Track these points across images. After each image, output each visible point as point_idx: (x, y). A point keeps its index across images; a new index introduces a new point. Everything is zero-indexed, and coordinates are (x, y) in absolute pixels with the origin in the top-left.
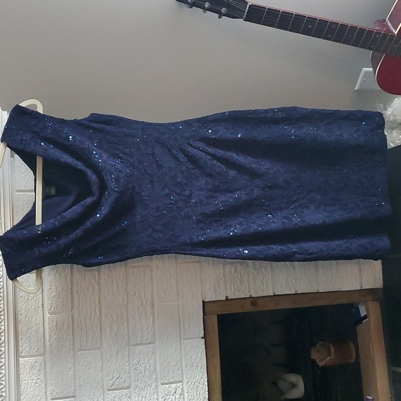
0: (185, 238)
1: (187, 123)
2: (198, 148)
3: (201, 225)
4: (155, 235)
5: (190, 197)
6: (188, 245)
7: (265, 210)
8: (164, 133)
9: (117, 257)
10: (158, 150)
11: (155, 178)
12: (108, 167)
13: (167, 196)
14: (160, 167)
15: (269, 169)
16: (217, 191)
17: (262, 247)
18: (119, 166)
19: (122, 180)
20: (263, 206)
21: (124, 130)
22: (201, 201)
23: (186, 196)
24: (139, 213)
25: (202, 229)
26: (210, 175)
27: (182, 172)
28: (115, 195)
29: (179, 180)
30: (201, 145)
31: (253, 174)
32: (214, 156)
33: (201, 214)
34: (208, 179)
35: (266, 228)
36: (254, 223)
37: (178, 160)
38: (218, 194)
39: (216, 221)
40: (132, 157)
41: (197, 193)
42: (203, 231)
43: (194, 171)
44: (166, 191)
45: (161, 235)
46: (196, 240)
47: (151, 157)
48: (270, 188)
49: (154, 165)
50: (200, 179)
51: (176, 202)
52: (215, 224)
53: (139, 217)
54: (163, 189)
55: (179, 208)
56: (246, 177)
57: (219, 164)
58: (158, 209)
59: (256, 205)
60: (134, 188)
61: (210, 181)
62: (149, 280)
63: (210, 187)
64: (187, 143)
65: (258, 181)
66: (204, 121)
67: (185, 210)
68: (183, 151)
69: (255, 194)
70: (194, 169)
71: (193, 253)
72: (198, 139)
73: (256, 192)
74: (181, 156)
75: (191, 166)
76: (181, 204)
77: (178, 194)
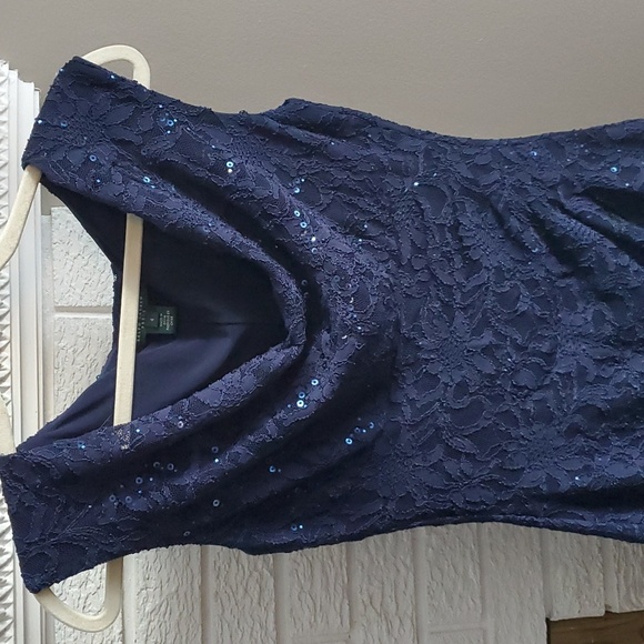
2: (579, 217)
3: (580, 441)
4: (451, 466)
5: (550, 357)
6: (542, 498)
8: (486, 168)
10: (470, 218)
11: (458, 297)
14: (473, 266)
16: (626, 344)
19: (373, 301)
21: (379, 152)
22: (582, 371)
25: (581, 452)
27: (532, 284)
29: (522, 307)
30: (589, 208)
34: (603, 307)
38: (628, 354)
39: (620, 432)
40: (395, 234)
41: (570, 347)
42: (586, 461)
44: (487, 338)
45: (466, 466)
49: (457, 258)
50: (581, 305)
52: (615, 440)
53: (407, 410)
55: (521, 388)
58: (462, 388)
63: (608, 330)
64: (550, 201)
67: (537, 396)
68: (539, 223)
70: (565, 275)
71: (555, 521)
72: (580, 189)
75: (558, 269)
77: (520, 348)
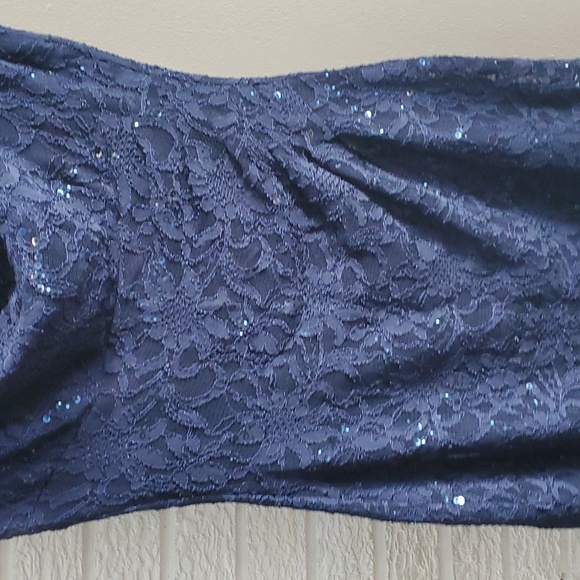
0: (272, 453)
1: (301, 84)
7: (518, 369)
9: (39, 518)
12: (21, 210)
13: (221, 312)
15: (537, 243)
17: (506, 484)
18: (62, 209)
20: (514, 353)
23: (283, 316)
24: (128, 368)
26: (358, 254)
28: (38, 309)
31: (491, 256)
32: (377, 195)
33: (330, 375)
35: (524, 426)
36: (485, 407)
37: (264, 199)
43: (310, 238)
46: (305, 460)
47: (176, 184)
48: (538, 301)
51: (251, 334)
54: (209, 292)
56: (468, 265)
57: (389, 220)
59: (495, 353)
60: (112, 283)
61: (361, 273)
62: (155, 552)
65: (504, 279)
66: (351, 83)
69: (495, 320)
73: (497, 314)
74: (273, 187)
76: (266, 342)
